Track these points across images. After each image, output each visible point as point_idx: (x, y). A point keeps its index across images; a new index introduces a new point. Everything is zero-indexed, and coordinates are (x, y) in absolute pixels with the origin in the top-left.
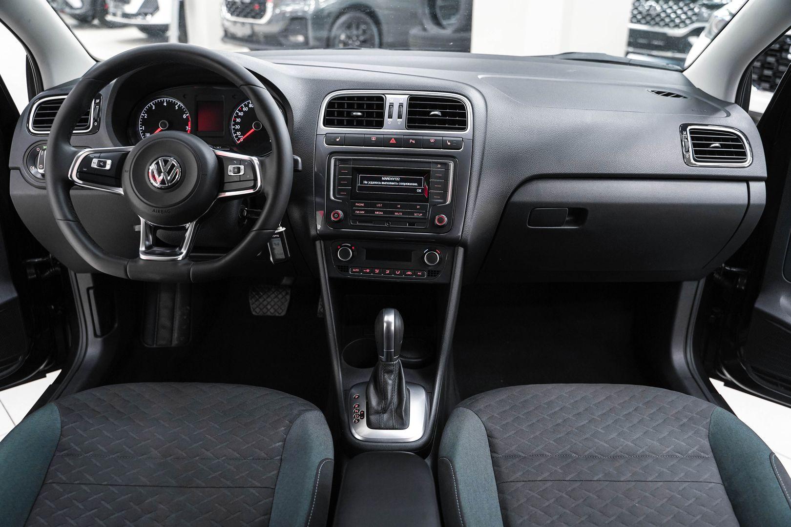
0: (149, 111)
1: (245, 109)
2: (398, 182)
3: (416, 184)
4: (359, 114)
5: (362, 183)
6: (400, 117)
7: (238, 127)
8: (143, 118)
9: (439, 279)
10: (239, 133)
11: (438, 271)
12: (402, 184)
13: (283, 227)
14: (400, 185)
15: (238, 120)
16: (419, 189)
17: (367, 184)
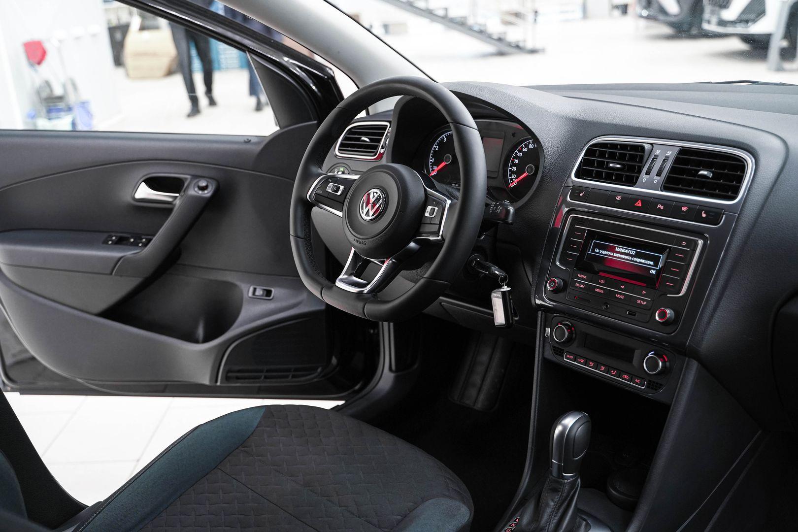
0: (441, 144)
1: (525, 150)
2: (632, 256)
3: (651, 263)
4: (618, 166)
5: (593, 251)
6: (659, 174)
7: (514, 169)
8: (435, 151)
9: (660, 395)
10: (514, 176)
11: (661, 385)
12: (636, 259)
13: (508, 287)
14: (634, 261)
15: (516, 161)
16: (654, 269)
17: (598, 253)
